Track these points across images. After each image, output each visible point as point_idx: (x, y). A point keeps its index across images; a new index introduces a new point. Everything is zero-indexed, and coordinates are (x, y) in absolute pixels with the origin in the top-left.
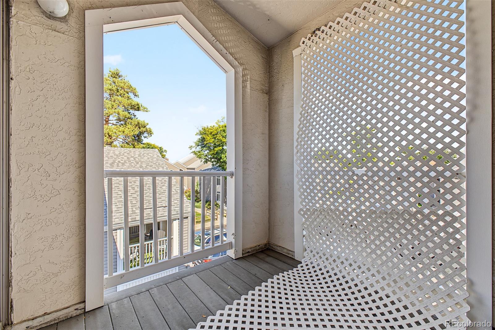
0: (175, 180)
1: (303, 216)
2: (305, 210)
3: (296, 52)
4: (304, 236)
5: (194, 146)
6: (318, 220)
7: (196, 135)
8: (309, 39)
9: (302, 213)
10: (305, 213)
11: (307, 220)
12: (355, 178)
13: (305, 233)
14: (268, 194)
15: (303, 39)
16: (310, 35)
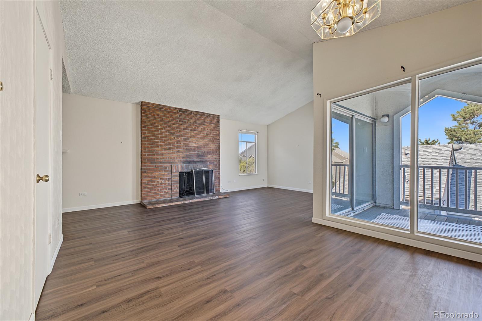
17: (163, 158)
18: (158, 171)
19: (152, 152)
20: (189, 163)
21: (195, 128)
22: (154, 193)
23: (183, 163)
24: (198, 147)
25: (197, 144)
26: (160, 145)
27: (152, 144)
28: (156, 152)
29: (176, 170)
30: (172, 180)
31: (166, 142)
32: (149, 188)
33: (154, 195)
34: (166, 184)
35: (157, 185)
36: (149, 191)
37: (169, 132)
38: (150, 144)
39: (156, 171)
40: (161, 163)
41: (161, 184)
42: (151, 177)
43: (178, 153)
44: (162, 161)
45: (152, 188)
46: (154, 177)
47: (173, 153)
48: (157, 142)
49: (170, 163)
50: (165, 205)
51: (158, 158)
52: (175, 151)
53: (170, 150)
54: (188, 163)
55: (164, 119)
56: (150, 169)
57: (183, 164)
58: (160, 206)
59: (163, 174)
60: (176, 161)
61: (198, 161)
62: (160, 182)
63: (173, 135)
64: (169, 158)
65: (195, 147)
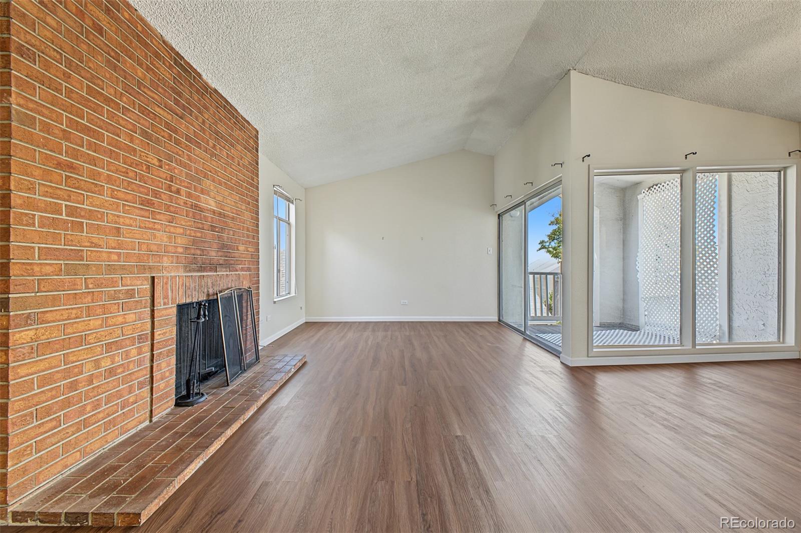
0: (550, 277)
1: (644, 301)
2: (645, 297)
3: (639, 197)
4: (646, 315)
5: (548, 241)
6: (653, 303)
7: (550, 225)
8: (647, 191)
9: (643, 299)
10: (645, 300)
11: (647, 304)
12: (670, 277)
13: (646, 313)
14: (622, 289)
15: (644, 191)
16: (647, 189)
17: (120, 246)
18: (99, 311)
19: (71, 211)
20: (201, 269)
21: (214, 147)
22: (79, 430)
23: (187, 269)
24: (220, 214)
25: (219, 204)
26: (109, 180)
27: (71, 167)
28: (91, 215)
29: (166, 297)
30: (152, 345)
31: (131, 174)
32: (48, 411)
33: (77, 442)
34: (131, 366)
35: (90, 381)
36: (54, 423)
37: (144, 134)
38: (59, 165)
39: (89, 311)
40: (111, 269)
41: (111, 372)
42: (65, 344)
43: (172, 230)
44: (115, 257)
45: (67, 403)
46: (82, 340)
47: (156, 226)
48: (93, 161)
49: (143, 269)
50: (202, 462)
51: (96, 246)
52: (161, 217)
53: (146, 214)
54: (198, 271)
55: (125, 62)
56: (55, 300)
57: (185, 271)
58: (186, 478)
59: (120, 319)
60: (165, 259)
61: (221, 262)
62: (106, 364)
63: (157, 152)
64: (144, 247)
65: (214, 212)
